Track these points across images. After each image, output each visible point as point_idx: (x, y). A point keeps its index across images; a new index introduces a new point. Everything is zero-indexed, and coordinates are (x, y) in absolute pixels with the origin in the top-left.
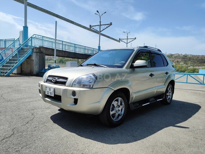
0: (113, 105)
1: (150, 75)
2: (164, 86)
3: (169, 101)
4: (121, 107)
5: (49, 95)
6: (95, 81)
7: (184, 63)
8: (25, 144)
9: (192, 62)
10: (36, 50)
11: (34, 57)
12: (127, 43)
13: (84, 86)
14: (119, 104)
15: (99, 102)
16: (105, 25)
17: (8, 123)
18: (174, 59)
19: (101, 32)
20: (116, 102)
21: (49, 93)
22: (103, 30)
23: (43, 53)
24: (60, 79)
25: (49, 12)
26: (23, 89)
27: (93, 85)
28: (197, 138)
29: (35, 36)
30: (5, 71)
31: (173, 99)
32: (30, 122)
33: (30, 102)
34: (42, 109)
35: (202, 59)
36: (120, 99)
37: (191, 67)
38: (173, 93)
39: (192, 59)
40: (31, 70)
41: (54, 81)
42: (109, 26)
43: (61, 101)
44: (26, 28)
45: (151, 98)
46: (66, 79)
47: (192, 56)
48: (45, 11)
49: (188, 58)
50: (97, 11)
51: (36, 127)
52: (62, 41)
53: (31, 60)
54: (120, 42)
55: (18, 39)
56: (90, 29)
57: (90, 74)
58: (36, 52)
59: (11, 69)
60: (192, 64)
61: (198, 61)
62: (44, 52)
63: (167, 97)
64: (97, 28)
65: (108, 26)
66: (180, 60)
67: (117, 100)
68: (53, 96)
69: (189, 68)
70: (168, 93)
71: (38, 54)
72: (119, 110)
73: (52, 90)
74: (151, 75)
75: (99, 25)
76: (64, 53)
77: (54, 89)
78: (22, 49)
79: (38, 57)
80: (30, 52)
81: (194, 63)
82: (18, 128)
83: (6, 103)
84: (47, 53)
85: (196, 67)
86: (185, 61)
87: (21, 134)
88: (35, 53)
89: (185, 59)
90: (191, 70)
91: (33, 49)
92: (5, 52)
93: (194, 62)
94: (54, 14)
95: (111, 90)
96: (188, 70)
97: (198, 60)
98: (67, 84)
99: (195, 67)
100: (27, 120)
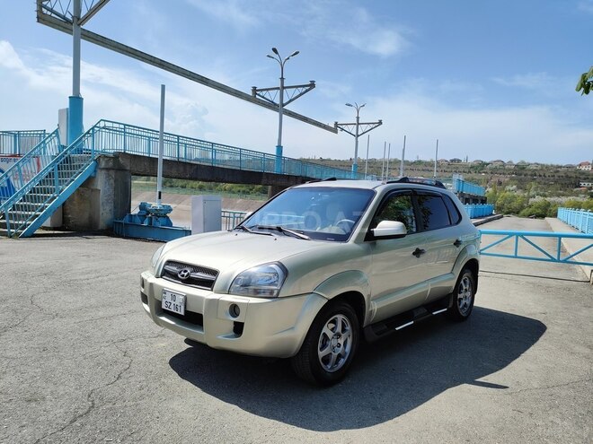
0: (324, 334)
1: (414, 254)
2: (451, 276)
3: (463, 313)
4: (344, 336)
5: (172, 310)
6: (284, 280)
7: (519, 188)
8: (126, 431)
9: (539, 183)
10: (107, 162)
11: (101, 183)
12: (358, 136)
13: (256, 293)
14: (339, 329)
15: (292, 328)
16: (297, 87)
17: (72, 379)
18: (489, 176)
19: (284, 105)
20: (332, 326)
21: (172, 307)
22: (290, 101)
23: (126, 170)
24: (198, 274)
25: (139, 54)
26: (82, 277)
27: (279, 291)
28: (522, 410)
29: (102, 124)
30: (20, 222)
31: (475, 305)
32: (124, 375)
33: (110, 318)
34: (144, 337)
35: (567, 176)
36: (340, 317)
37: (539, 199)
38: (474, 289)
39: (540, 176)
40: (91, 218)
41: (183, 276)
42: (307, 91)
43: (202, 325)
44: (76, 101)
45: (417, 308)
46: (215, 273)
47: (539, 167)
48: (129, 50)
49: (530, 173)
50: (275, 50)
51: (141, 388)
52: (178, 136)
53: (92, 190)
54: (336, 133)
55: (56, 131)
56: (255, 97)
57: (272, 263)
58: (108, 169)
59: (37, 216)
60: (541, 189)
61: (556, 182)
62: (128, 168)
63: (460, 301)
64: (274, 96)
65: (304, 90)
66: (504, 179)
67: (334, 322)
68: (182, 313)
69: (531, 200)
70: (460, 293)
71: (112, 173)
72: (339, 345)
73: (180, 300)
74: (418, 253)
75: (278, 88)
76: (181, 169)
77: (186, 297)
78: (68, 160)
79: (112, 181)
80: (88, 168)
81: (545, 187)
82: (100, 392)
83: (50, 322)
84: (135, 170)
85: (552, 199)
86: (520, 180)
87: (110, 405)
88: (103, 172)
89: (521, 175)
90: (537, 208)
91: (97, 161)
92: (19, 170)
93: (545, 184)
94: (152, 59)
95: (320, 298)
96: (530, 207)
97: (556, 178)
98: (216, 286)
99: (548, 199)
100: (117, 369)
